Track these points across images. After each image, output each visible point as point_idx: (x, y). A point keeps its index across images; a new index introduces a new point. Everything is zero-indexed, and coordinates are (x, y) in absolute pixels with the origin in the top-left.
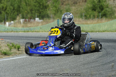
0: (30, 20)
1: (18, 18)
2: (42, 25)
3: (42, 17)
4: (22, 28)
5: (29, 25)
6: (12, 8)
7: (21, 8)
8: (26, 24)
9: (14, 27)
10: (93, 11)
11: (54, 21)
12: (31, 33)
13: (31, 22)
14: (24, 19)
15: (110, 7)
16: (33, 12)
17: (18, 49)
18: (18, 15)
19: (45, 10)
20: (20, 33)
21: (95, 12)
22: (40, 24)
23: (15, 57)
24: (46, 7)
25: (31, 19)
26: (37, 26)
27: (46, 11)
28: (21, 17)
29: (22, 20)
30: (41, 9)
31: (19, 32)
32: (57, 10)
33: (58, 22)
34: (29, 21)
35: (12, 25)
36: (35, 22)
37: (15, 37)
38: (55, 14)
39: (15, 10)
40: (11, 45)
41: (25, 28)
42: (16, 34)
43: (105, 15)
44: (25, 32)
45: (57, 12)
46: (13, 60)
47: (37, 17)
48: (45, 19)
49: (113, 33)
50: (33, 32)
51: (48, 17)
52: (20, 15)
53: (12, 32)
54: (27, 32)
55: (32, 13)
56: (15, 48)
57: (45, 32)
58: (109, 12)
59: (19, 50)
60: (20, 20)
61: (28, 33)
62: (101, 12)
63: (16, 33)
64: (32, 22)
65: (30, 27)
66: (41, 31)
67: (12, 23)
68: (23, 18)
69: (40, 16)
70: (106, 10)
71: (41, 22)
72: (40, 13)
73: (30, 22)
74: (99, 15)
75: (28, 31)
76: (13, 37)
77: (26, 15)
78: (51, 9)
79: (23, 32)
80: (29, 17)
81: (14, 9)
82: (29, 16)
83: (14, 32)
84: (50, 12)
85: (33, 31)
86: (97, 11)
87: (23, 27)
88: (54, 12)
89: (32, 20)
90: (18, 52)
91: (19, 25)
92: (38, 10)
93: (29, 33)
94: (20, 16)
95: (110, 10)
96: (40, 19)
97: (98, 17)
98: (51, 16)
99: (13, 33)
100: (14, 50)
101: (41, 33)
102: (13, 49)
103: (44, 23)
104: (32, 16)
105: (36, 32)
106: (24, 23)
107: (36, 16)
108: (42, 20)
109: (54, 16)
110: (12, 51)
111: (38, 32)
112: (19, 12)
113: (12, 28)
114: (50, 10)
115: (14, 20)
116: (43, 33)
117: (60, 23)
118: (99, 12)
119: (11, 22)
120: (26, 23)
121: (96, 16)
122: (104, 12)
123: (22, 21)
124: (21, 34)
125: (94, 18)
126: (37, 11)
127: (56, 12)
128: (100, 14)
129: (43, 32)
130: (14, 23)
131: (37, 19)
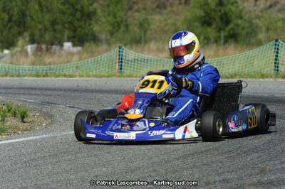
0: (51, 48)
1: (20, 42)
2: (80, 60)
3: (79, 40)
4: (31, 66)
5: (48, 59)
6: (6, 17)
7: (29, 19)
8: (40, 56)
9: (11, 63)
10: (206, 26)
11: (110, 50)
12: (53, 78)
13: (53, 51)
14: (35, 46)
15: (246, 17)
16: (58, 27)
17: (23, 117)
18: (20, 34)
19: (88, 23)
20: (27, 78)
21: (209, 29)
22: (75, 58)
23: (15, 138)
24: (89, 16)
25: (52, 44)
26: (68, 62)
27: (90, 25)
28: (27, 39)
29: (30, 48)
30: (78, 20)
31: (24, 76)
32: (116, 24)
33: (121, 53)
34: (47, 49)
35: (5, 59)
36: (63, 52)
37: (13, 88)
38: (112, 33)
39: (12, 23)
40: (4, 108)
41: (38, 67)
42: (15, 81)
43: (233, 37)
44: (38, 76)
45: (117, 28)
46: (9, 144)
47: (68, 41)
48: (87, 45)
49: (254, 79)
50: (57, 76)
51: (95, 39)
52: (26, 34)
53: (6, 75)
54: (44, 76)
55: (55, 30)
56: (15, 115)
57: (89, 76)
58: (243, 29)
59: (25, 120)
60: (25, 47)
61: (46, 78)
62: (224, 30)
63: (15, 78)
64: (55, 53)
65: (50, 64)
66: (77, 74)
67: (6, 55)
68: (32, 41)
69: (74, 37)
70: (237, 25)
71: (79, 53)
72: (75, 31)
73: (51, 53)
74: (220, 37)
75: (46, 75)
76: (9, 88)
77: (41, 36)
78: (103, 19)
79: (32, 76)
80: (47, 40)
81: (10, 20)
82: (47, 36)
83: (12, 76)
84: (99, 27)
85: (57, 73)
86: (214, 26)
87: (33, 64)
88: (110, 28)
89: (55, 48)
90: (21, 125)
91: (23, 60)
92: (70, 23)
93: (48, 78)
94: (24, 38)
95: (247, 25)
96: (74, 45)
97: (216, 41)
98: (103, 37)
99: (8, 78)
100: (11, 121)
101: (78, 78)
102: (9, 119)
103: (85, 55)
104: (56, 38)
105: (65, 76)
106: (35, 54)
107: (65, 37)
108: (79, 48)
109: (109, 37)
110: (8, 124)
111: (70, 76)
112: (24, 26)
113: (7, 67)
114: (100, 23)
115: (12, 48)
116: (82, 78)
117: (124, 54)
118: (220, 30)
119: (2, 51)
120: (39, 53)
121: (212, 40)
122: (232, 29)
123: (32, 51)
124: (29, 81)
125: (208, 44)
126: (67, 26)
127: (114, 28)
128: (223, 34)
129: (82, 76)
130: (12, 56)
131: (68, 45)
